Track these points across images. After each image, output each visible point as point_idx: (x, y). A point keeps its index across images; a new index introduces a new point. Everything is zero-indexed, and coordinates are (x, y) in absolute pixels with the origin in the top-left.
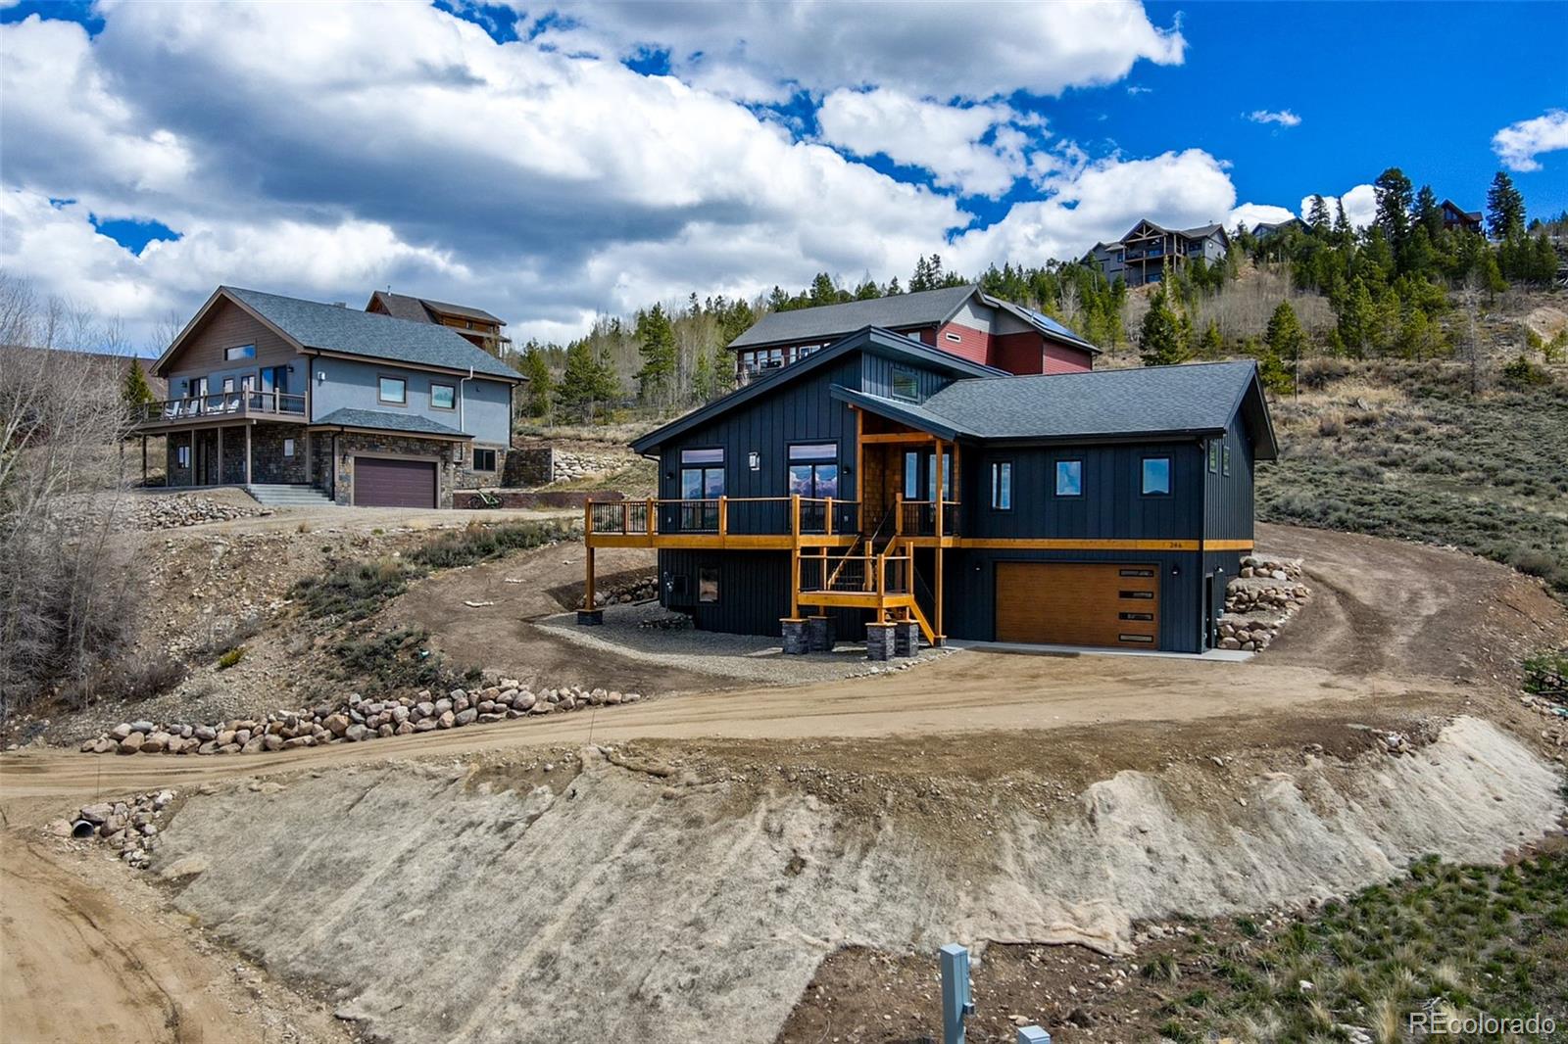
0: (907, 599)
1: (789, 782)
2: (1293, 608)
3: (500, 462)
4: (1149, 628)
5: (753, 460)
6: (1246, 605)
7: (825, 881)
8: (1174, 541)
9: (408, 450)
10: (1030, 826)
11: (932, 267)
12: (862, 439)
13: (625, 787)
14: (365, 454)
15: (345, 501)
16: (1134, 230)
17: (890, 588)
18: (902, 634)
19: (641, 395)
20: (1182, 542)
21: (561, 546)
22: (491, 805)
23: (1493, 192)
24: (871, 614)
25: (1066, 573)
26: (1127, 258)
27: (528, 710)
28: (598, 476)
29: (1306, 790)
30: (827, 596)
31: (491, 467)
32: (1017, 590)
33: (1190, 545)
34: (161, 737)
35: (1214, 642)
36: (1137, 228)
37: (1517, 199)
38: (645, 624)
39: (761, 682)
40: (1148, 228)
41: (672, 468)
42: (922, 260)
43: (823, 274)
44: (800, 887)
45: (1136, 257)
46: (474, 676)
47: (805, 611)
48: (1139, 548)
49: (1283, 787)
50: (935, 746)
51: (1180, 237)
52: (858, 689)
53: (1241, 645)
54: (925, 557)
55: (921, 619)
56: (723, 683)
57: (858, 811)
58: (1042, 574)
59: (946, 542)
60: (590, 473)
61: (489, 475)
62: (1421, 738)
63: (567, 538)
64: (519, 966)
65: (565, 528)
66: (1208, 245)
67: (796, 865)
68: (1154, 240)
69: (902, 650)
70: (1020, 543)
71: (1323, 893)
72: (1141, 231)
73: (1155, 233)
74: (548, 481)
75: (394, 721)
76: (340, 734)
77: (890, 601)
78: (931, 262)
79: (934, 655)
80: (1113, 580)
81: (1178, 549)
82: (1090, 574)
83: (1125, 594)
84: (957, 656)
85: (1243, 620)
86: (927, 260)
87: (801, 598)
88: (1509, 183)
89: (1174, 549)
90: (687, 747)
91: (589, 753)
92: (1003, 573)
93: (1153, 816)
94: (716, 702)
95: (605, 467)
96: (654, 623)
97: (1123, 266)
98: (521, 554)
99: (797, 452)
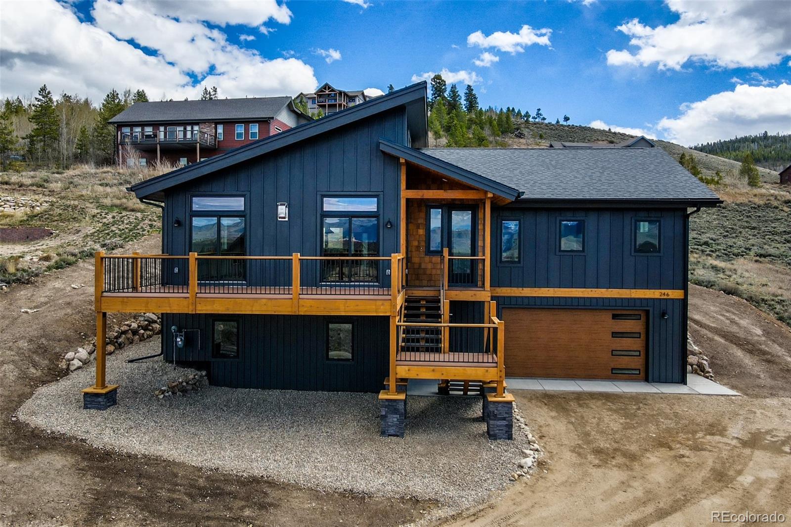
4: (636, 362)
5: (282, 211)
8: (663, 291)
11: (212, 94)
12: (406, 194)
16: (322, 88)
19: (30, 151)
20: (669, 292)
21: (13, 290)
23: (466, 93)
25: (566, 317)
26: (318, 102)
28: (20, 213)
32: (520, 331)
33: (676, 294)
36: (323, 86)
37: (476, 98)
38: (163, 392)
40: (329, 88)
41: (180, 215)
42: (206, 89)
43: (141, 90)
45: (323, 102)
48: (633, 296)
51: (345, 94)
58: (545, 318)
63: (19, 281)
65: (11, 269)
66: (357, 99)
68: (330, 94)
70: (528, 292)
72: (325, 89)
73: (333, 90)
78: (211, 91)
80: (606, 323)
81: (666, 297)
82: (586, 318)
83: (615, 335)
86: (209, 89)
88: (472, 90)
89: (663, 297)
92: (508, 317)
95: (24, 205)
96: (172, 389)
97: (316, 106)
99: (331, 205)
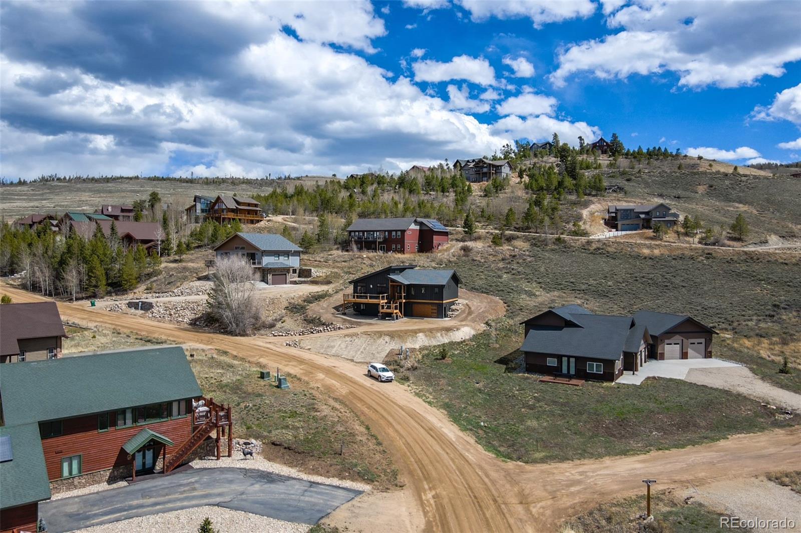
0: (398, 311)
1: (385, 335)
2: (460, 311)
3: (298, 271)
4: (436, 314)
5: (371, 286)
6: (453, 310)
7: (390, 343)
9: (281, 271)
10: (410, 338)
12: (390, 284)
13: (365, 336)
14: (274, 273)
15: (270, 285)
17: (395, 309)
18: (397, 316)
22: (348, 339)
24: (392, 313)
25: (423, 306)
26: (475, 171)
27: (342, 329)
28: (323, 275)
29: (441, 335)
30: (385, 310)
31: (296, 273)
32: (416, 308)
33: (441, 302)
34: (281, 334)
35: (446, 316)
39: (376, 324)
41: (356, 286)
44: (387, 344)
46: (332, 324)
47: (382, 313)
48: (433, 302)
49: (439, 334)
50: (401, 331)
52: (391, 324)
53: (450, 317)
54: (401, 303)
55: (400, 314)
56: (370, 324)
57: (393, 337)
58: (420, 306)
59: (404, 301)
60: (321, 275)
61: (295, 275)
62: (458, 329)
64: (359, 353)
66: (503, 168)
67: (387, 342)
69: (397, 319)
70: (416, 301)
71: (439, 344)
74: (311, 277)
75: (321, 331)
76: (312, 333)
77: (395, 311)
79: (402, 319)
80: (430, 307)
82: (427, 306)
83: (432, 309)
84: (405, 319)
85: (451, 313)
87: (381, 311)
89: (438, 302)
90: (372, 332)
91: (359, 333)
92: (413, 305)
93: (423, 337)
94: (371, 327)
98: (323, 300)
